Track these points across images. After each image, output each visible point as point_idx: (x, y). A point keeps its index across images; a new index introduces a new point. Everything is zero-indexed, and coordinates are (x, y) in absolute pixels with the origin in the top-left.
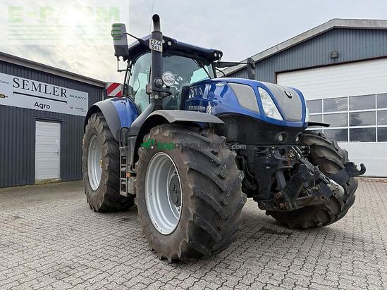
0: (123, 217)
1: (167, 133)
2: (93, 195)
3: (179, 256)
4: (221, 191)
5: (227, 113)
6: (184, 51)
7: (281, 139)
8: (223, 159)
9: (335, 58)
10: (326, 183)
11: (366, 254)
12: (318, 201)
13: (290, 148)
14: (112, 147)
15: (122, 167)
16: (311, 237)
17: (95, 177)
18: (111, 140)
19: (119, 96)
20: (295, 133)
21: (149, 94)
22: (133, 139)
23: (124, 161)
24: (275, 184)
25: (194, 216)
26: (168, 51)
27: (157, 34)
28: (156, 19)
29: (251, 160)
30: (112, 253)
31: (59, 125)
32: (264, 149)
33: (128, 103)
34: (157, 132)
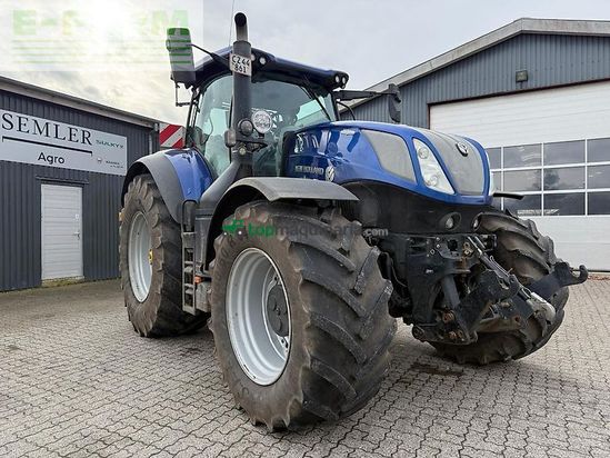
0: (189, 346)
1: (264, 218)
2: (139, 308)
3: (287, 424)
4: (356, 316)
5: (360, 180)
6: (287, 74)
7: (451, 225)
8: (358, 262)
9: (522, 81)
10: (524, 299)
11: (585, 410)
12: (510, 324)
13: (465, 239)
14: (170, 232)
15: (187, 265)
16: (495, 379)
17: (142, 279)
18: (167, 221)
19: (178, 147)
20: (472, 214)
21: (230, 146)
22: (205, 221)
23: (190, 257)
24: (441, 297)
25: (313, 359)
26: (259, 73)
27: (241, 46)
28: (241, 21)
29: (400, 257)
30: (174, 414)
31: (79, 190)
32: (422, 240)
33: (193, 159)
34: (247, 214)
